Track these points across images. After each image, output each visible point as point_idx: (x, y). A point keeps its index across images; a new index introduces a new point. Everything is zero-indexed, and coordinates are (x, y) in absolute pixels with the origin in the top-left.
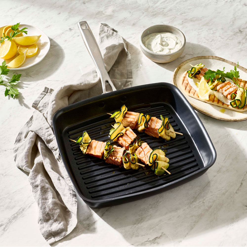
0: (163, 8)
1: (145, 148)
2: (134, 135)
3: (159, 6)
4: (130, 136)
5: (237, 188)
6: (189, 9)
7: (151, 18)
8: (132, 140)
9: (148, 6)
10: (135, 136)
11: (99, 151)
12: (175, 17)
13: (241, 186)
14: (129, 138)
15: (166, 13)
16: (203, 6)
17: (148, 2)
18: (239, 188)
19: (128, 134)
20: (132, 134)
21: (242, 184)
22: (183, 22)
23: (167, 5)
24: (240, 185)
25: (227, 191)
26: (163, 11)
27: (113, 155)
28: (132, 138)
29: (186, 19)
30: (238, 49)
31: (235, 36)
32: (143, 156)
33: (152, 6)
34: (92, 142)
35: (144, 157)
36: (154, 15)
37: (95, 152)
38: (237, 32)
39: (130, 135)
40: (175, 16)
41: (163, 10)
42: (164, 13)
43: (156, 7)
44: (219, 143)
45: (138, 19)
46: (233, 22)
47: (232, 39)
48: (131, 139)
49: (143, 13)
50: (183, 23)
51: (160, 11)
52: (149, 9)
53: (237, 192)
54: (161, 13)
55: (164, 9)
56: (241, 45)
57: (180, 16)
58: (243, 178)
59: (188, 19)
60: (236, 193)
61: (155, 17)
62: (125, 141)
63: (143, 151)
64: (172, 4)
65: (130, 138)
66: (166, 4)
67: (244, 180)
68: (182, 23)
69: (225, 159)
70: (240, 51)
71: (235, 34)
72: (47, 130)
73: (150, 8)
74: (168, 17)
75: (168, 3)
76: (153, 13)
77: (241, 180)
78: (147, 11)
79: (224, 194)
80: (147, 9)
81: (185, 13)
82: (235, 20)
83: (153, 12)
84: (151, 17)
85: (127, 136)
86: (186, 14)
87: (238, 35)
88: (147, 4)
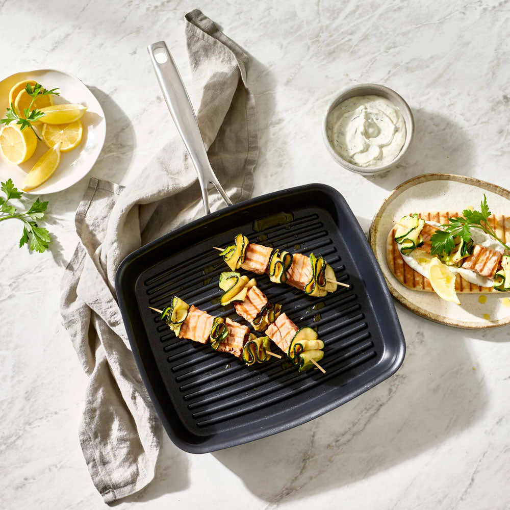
0: (349, 32)
1: (282, 325)
2: (262, 300)
3: (342, 24)
4: (255, 304)
5: (463, 490)
6: (405, 34)
7: (324, 62)
8: (258, 311)
9: (320, 25)
10: (263, 303)
11: (201, 335)
12: (374, 60)
13: (470, 484)
14: (253, 308)
15: (356, 45)
16: (435, 24)
17: (318, 14)
18: (468, 488)
19: (251, 300)
20: (259, 300)
21: (473, 480)
22: (390, 75)
23: (359, 21)
24: (469, 481)
25: (447, 495)
26: (350, 40)
27: (226, 342)
28: (258, 307)
29: (396, 65)
30: (496, 150)
31: (493, 113)
32: (279, 340)
33: (327, 27)
34: (188, 317)
35: (280, 342)
36: (330, 53)
37: (194, 336)
38: (499, 102)
39: (255, 300)
40: (374, 55)
41: (349, 37)
42: (351, 47)
43: (336, 29)
44: (439, 389)
45: (298, 67)
46: (494, 73)
47: (487, 122)
48: (257, 309)
49: (309, 49)
50: (389, 77)
51: (344, 41)
52: (321, 34)
53: (464, 497)
54: (346, 47)
55: (351, 34)
56: (503, 138)
57: (385, 54)
58: (476, 469)
59: (401, 64)
60: (462, 499)
61: (334, 59)
62: (246, 312)
63: (278, 332)
64: (369, 19)
65: (254, 306)
66: (357, 19)
67: (478, 472)
68: (387, 77)
69: (448, 426)
70: (501, 155)
71: (495, 108)
72: (109, 305)
73: (323, 33)
74: (359, 58)
75: (360, 16)
76: (328, 48)
77: (472, 471)
78: (316, 41)
79: (440, 502)
80: (317, 36)
81: (395, 47)
82: (498, 65)
83: (328, 44)
84: (324, 59)
85: (250, 304)
86: (398, 49)
87: (500, 108)
88: (317, 21)
